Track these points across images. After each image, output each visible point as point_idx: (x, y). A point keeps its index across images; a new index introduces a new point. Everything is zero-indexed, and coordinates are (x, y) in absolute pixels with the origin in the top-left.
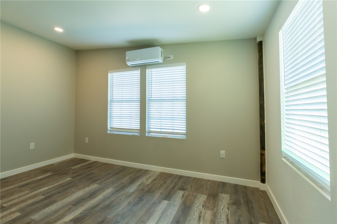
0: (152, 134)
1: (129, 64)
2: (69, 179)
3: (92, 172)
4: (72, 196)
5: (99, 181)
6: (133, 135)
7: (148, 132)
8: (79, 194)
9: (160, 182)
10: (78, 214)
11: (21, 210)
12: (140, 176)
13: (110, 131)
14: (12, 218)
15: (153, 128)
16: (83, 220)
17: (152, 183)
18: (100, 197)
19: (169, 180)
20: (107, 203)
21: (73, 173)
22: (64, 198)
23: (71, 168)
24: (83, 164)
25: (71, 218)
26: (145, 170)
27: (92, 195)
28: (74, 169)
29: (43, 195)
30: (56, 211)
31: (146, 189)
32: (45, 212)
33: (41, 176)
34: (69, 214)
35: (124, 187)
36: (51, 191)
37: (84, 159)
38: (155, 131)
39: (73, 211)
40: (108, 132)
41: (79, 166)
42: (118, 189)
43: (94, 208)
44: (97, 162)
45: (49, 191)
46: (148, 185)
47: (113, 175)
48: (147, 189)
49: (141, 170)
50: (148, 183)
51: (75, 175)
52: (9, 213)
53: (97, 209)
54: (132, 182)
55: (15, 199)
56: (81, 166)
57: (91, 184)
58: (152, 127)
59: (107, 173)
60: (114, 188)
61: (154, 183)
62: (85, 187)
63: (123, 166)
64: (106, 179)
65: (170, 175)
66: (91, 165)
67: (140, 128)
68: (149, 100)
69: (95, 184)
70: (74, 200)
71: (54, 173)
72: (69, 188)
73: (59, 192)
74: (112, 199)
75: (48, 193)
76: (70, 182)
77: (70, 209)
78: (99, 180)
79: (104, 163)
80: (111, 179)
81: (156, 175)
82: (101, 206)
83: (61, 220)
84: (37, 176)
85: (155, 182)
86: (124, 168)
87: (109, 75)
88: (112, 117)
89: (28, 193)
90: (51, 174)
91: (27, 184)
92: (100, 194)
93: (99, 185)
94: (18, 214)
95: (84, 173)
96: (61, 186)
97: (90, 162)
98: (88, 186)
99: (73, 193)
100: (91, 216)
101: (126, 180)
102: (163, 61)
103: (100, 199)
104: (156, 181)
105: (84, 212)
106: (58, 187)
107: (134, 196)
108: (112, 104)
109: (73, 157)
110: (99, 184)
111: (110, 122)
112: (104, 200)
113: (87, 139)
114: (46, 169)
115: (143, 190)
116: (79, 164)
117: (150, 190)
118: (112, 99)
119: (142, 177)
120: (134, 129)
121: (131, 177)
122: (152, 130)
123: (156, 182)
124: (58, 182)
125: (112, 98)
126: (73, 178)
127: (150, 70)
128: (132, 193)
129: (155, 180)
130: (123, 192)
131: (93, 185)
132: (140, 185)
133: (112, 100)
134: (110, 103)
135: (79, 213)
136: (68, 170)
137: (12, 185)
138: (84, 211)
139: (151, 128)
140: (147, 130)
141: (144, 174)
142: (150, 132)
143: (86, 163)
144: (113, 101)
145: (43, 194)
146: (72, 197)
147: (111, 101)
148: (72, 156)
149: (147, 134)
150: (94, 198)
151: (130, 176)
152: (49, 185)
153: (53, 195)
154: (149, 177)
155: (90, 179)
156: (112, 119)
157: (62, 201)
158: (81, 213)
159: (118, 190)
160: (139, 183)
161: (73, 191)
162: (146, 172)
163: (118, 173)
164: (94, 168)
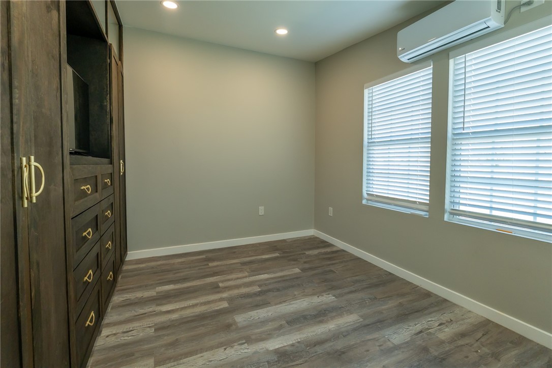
0: (461, 217)
1: (404, 58)
2: (297, 270)
3: (332, 268)
4: (292, 303)
5: (338, 292)
6: (412, 215)
7: (451, 213)
8: (301, 304)
9: (480, 349)
10: (289, 344)
11: (230, 300)
12: (426, 308)
13: (368, 200)
14: (218, 308)
15: (465, 205)
16: (293, 361)
17: (452, 340)
18: (331, 326)
19: (513, 353)
20: (340, 345)
21: (305, 262)
22: (280, 303)
23: (305, 253)
24: (323, 250)
25: (277, 347)
26: (440, 297)
27: (320, 315)
28: (309, 256)
29: (260, 286)
30: (264, 322)
31: (434, 352)
32: (251, 317)
33: (268, 254)
34: (278, 336)
35: (379, 323)
36: (270, 284)
37: (328, 242)
38: (470, 212)
39: (283, 334)
40: (364, 202)
41: (316, 252)
42: (367, 322)
43: (315, 346)
44: (345, 251)
45: (267, 282)
46: (442, 342)
47: (367, 288)
48: (436, 354)
49: (428, 294)
50: (442, 336)
51: (307, 266)
52: (219, 299)
53: (319, 349)
54: (403, 316)
55: (231, 280)
56: (320, 254)
57: (325, 291)
58: (461, 201)
59: (357, 278)
60: (361, 316)
61: (461, 342)
62: (313, 294)
63: (390, 274)
64: (351, 292)
65: (519, 340)
66: (334, 255)
67: (429, 200)
68: (454, 134)
69: (330, 295)
70: (292, 313)
71: (282, 255)
72: (293, 286)
73: (278, 290)
74: (352, 340)
75: (266, 285)
76: (296, 277)
77: (281, 327)
78: (340, 288)
79: (357, 256)
80: (360, 295)
81: (469, 321)
82: (327, 346)
83: (264, 342)
84: (263, 254)
85: (463, 343)
86: (390, 279)
87: (366, 92)
88: (371, 175)
89: (246, 277)
90: (279, 255)
91: (251, 262)
92: (333, 318)
93: (336, 299)
94: (225, 305)
95: (319, 267)
96: (283, 279)
97: (334, 249)
98: (319, 294)
99: (295, 298)
100: (306, 362)
101: (389, 306)
102: (505, 23)
103: (329, 330)
104: (466, 340)
105: (297, 344)
106: (280, 279)
107: (399, 356)
108: (372, 148)
109: (312, 234)
110: (336, 297)
111: (367, 183)
112: (336, 336)
113: (331, 209)
114: (276, 246)
115: (425, 349)
116: (318, 248)
117: (444, 359)
118: (371, 139)
119: (430, 313)
120: (415, 202)
121: (401, 304)
122: (462, 208)
123: (467, 342)
124: (282, 271)
125: (370, 137)
126: (303, 270)
127: (461, 59)
128: (397, 348)
129: (463, 335)
130: (376, 335)
131: (328, 296)
132: (421, 332)
133: (371, 141)
134: (368, 146)
135: (291, 343)
136: (300, 254)
137: (237, 258)
138: (299, 342)
139: (459, 203)
140: (448, 206)
141: (436, 309)
142: (455, 213)
143: (328, 250)
144: (374, 142)
145: (260, 283)
146: (291, 306)
147: (368, 142)
148: (311, 232)
149: (446, 217)
150: (321, 322)
151: (401, 301)
152: (271, 273)
153: (269, 291)
154: (447, 322)
155: (325, 281)
156: (371, 178)
157: (277, 306)
158: (293, 345)
159: (368, 325)
160: (419, 327)
161: (295, 295)
162: (442, 304)
163: (376, 285)
164: (337, 261)
